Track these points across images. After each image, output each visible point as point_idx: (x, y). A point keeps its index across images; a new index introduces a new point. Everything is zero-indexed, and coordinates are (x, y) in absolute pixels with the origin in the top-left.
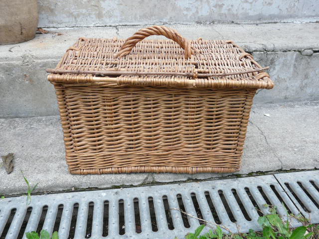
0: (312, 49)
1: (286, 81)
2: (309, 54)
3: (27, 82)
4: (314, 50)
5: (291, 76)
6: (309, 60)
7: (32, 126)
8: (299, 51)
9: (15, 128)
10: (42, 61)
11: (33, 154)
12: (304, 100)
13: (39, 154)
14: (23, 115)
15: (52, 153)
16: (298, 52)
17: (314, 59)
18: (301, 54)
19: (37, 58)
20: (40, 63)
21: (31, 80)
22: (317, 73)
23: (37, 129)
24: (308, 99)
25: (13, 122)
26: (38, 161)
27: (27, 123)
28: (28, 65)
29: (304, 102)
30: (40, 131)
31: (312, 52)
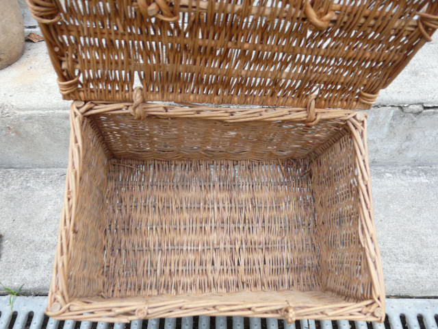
0: (422, 104)
1: (375, 143)
2: (416, 111)
3: (13, 135)
4: (425, 105)
5: (384, 137)
6: (415, 119)
7: (28, 185)
8: (400, 107)
9: (9, 184)
10: (26, 112)
11: (24, 234)
12: (403, 165)
13: (30, 235)
14: (18, 166)
15: (45, 236)
16: (397, 109)
17: (424, 117)
18: (403, 111)
19: (18, 109)
20: (24, 116)
21: (17, 132)
22: (426, 134)
23: (33, 191)
24: (408, 164)
25: (7, 174)
26: (28, 248)
27: (22, 178)
28: (8, 116)
29: (401, 168)
30: (36, 193)
31: (421, 109)
